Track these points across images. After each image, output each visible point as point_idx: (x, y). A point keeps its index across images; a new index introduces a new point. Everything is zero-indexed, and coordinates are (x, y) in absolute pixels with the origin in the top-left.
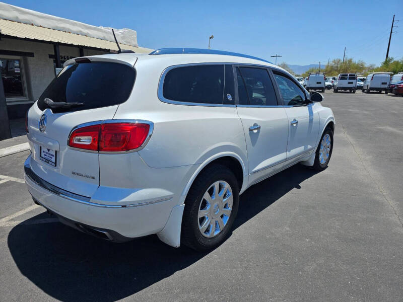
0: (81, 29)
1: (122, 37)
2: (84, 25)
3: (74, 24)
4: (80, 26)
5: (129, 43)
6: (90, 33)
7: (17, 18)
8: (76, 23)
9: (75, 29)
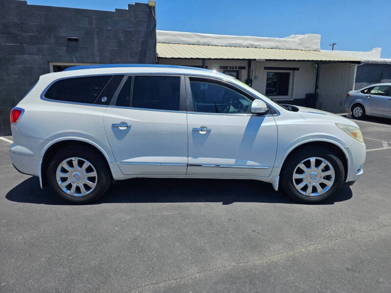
0: (252, 42)
1: (299, 44)
2: (256, 39)
3: (246, 39)
4: (252, 40)
5: (309, 47)
6: (261, 44)
7: (199, 41)
8: (248, 38)
9: (246, 43)
